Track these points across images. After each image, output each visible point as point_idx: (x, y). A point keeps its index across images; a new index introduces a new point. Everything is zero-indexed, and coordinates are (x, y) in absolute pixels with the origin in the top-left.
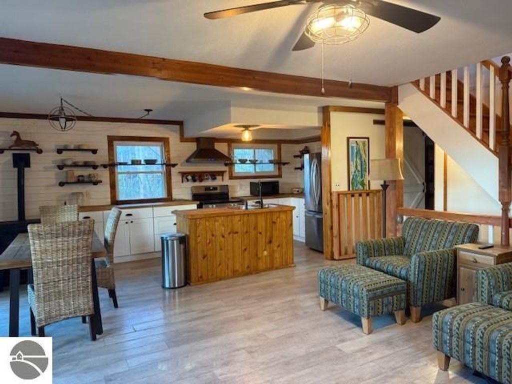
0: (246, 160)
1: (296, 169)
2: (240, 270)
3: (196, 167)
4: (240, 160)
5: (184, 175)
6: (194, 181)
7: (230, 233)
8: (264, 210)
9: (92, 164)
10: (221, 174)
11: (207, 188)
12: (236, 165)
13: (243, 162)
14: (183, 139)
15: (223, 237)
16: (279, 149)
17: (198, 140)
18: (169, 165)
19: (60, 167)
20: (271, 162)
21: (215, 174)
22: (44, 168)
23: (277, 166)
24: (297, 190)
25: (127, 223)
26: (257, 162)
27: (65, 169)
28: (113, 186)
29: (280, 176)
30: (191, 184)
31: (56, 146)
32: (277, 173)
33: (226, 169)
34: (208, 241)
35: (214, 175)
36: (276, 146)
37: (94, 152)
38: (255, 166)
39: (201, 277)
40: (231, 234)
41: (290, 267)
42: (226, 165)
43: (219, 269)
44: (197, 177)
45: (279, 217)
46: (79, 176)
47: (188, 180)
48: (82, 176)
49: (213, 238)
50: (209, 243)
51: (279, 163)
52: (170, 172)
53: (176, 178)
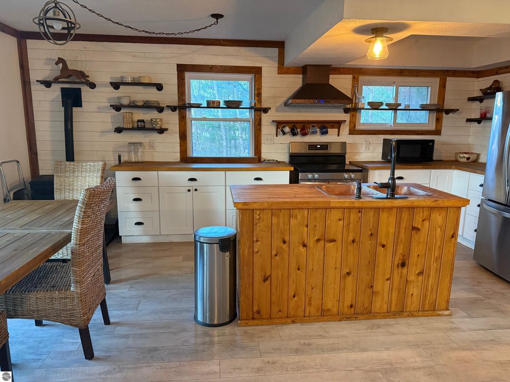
0: (381, 104)
1: (469, 120)
2: (335, 310)
3: (298, 114)
4: (369, 103)
5: (280, 125)
6: (294, 134)
7: (318, 240)
8: (397, 203)
9: (156, 105)
10: (337, 125)
11: (312, 146)
12: (362, 111)
13: (375, 106)
14: (283, 69)
15: (304, 246)
16: (443, 86)
17: (304, 70)
18: (259, 110)
19: (117, 108)
20: (424, 108)
21: (326, 125)
22: (99, 108)
23: (434, 115)
24: (466, 156)
25: (189, 190)
26: (399, 108)
27: (123, 111)
28: (183, 136)
29: (438, 132)
30: (289, 139)
31: (111, 78)
32: (433, 127)
33: (346, 117)
34: (274, 253)
35: (324, 127)
36: (436, 81)
37: (159, 87)
38: (395, 113)
39: (259, 312)
40: (322, 243)
41: (439, 315)
42: (346, 111)
43: (292, 304)
44: (298, 128)
45: (429, 218)
46: (138, 121)
47: (284, 133)
48: (143, 121)
49: (285, 246)
50: (276, 255)
51: (439, 110)
52: (260, 119)
53: (268, 129)
